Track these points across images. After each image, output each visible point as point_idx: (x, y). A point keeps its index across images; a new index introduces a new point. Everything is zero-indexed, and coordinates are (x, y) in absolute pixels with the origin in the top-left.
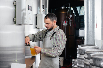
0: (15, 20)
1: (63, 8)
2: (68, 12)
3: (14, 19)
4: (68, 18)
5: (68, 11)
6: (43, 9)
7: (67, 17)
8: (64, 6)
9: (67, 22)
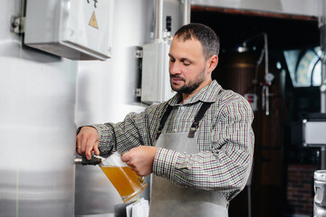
0: (20, 27)
1: (241, 50)
2: (259, 62)
3: (18, 21)
4: (258, 85)
5: (258, 59)
6: (169, 34)
7: (255, 81)
8: (245, 44)
9: (255, 98)
